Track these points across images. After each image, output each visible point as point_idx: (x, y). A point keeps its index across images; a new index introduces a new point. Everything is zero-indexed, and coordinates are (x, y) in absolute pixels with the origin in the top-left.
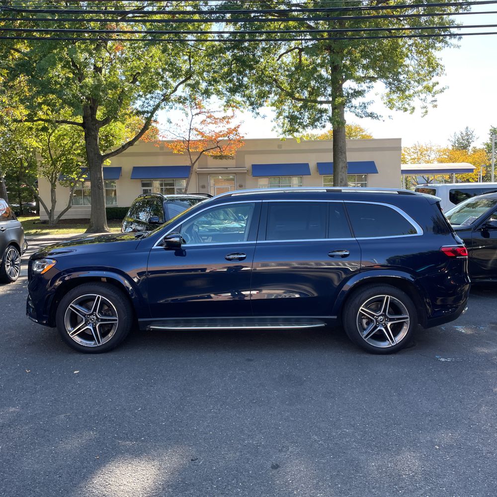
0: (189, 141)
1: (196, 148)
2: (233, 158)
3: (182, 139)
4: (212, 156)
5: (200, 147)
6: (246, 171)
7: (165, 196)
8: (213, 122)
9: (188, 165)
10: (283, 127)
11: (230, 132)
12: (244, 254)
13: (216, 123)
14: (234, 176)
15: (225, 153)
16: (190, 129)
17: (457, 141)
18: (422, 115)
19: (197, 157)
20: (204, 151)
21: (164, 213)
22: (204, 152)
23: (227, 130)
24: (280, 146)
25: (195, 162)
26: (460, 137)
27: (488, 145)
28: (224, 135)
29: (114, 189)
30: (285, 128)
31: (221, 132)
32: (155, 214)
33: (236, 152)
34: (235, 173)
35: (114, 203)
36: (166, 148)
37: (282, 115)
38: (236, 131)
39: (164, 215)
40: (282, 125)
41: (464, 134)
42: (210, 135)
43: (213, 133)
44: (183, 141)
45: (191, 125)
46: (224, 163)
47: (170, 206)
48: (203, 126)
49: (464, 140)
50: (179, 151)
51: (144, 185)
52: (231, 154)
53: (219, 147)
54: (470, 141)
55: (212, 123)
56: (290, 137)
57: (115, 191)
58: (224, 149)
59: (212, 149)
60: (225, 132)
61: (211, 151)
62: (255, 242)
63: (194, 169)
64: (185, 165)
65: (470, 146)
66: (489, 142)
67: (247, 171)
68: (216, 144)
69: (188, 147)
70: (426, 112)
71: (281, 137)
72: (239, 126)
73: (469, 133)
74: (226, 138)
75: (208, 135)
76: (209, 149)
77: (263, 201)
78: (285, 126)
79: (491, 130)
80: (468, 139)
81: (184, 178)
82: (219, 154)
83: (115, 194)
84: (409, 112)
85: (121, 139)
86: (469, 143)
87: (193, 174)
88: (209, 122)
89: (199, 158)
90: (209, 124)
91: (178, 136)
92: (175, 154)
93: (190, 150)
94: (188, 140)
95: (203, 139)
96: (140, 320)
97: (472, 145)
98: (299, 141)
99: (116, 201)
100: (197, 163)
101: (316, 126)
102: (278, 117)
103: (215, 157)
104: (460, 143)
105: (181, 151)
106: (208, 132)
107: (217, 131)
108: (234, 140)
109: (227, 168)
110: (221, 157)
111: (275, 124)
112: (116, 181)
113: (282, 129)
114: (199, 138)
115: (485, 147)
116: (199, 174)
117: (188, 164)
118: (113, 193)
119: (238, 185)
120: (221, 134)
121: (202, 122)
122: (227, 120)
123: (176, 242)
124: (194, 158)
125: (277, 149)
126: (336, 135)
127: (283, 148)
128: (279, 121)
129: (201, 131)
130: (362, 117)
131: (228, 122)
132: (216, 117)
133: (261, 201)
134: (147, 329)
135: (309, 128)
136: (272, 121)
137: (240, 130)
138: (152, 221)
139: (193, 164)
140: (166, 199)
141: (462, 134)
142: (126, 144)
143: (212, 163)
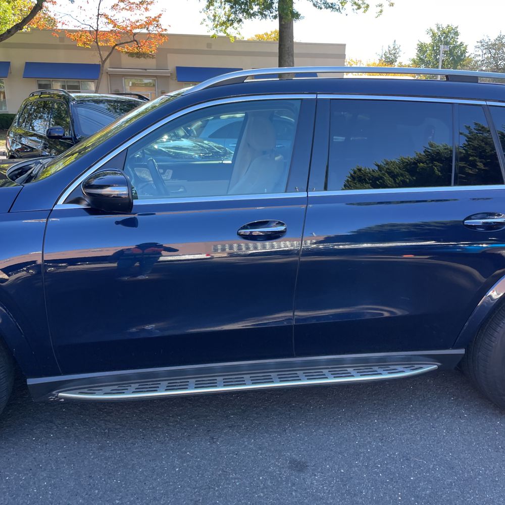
0: (97, 31)
1: (107, 41)
2: (153, 57)
3: (88, 28)
4: (127, 53)
5: (112, 40)
6: (169, 75)
7: (73, 95)
8: (128, 8)
9: (97, 63)
10: (214, 20)
11: (149, 22)
12: (282, 224)
13: (131, 9)
14: (155, 80)
15: (144, 50)
16: (99, 14)
17: (385, 55)
18: (376, 15)
19: (107, 53)
20: (116, 45)
21: (73, 121)
22: (117, 48)
23: (145, 20)
24: (209, 45)
25: (106, 59)
26: (387, 51)
27: (414, 61)
28: (141, 27)
29: (2, 90)
30: (216, 23)
31: (137, 21)
32: (57, 124)
33: (157, 49)
34: (156, 76)
35: (3, 108)
36: (67, 39)
37: (213, 5)
38: (158, 21)
39: (73, 125)
40: (213, 18)
41: (392, 48)
42: (124, 25)
43: (128, 22)
44: (90, 32)
45: (99, 10)
46: (142, 62)
47: (81, 111)
48: (114, 12)
49: (391, 54)
50: (85, 43)
51: (40, 86)
52: (151, 52)
53: (136, 41)
54: (397, 55)
55: (126, 9)
56: (222, 34)
57: (4, 93)
58: (142, 44)
59: (127, 43)
60: (143, 22)
61: (126, 45)
62: (304, 195)
63: (104, 69)
64: (93, 63)
65: (396, 61)
66: (415, 57)
67: (171, 74)
68: (132, 37)
69: (96, 39)
70: (381, 11)
71: (211, 33)
72: (160, 15)
73: (396, 47)
74: (145, 31)
75: (121, 24)
76: (123, 43)
77: (320, 97)
78: (217, 19)
79: (418, 44)
80: (395, 54)
81: (92, 79)
82: (136, 50)
83: (4, 97)
84: (362, 10)
85: (7, 23)
86: (396, 58)
87: (103, 75)
88: (121, 8)
89: (110, 54)
90: (122, 10)
91: (83, 23)
92: (80, 48)
93: (99, 44)
94: (96, 29)
95: (115, 29)
96: (31, 381)
97: (399, 60)
98: (232, 40)
99: (6, 106)
100: (108, 61)
101: (266, 16)
102: (208, 7)
103: (131, 54)
104: (386, 58)
105: (87, 44)
106: (121, 20)
107: (133, 19)
108: (155, 34)
109: (146, 69)
110: (139, 55)
111: (204, 16)
112: (4, 80)
113: (213, 23)
114: (110, 27)
115: (411, 63)
116: (111, 76)
117: (97, 61)
118: (2, 95)
119: (160, 91)
120: (138, 24)
121: (113, 7)
122: (145, 6)
123: (118, 197)
124: (105, 54)
125: (207, 49)
126: (283, 32)
127: (213, 48)
128: (209, 12)
129: (112, 18)
130: (321, 8)
131: (146, 9)
132: (131, 2)
133: (313, 96)
134: (52, 398)
135: (257, 17)
136: (201, 12)
137: (162, 21)
138: (52, 135)
139: (104, 62)
140: (74, 100)
141: (389, 47)
142: (12, 27)
143: (127, 61)
